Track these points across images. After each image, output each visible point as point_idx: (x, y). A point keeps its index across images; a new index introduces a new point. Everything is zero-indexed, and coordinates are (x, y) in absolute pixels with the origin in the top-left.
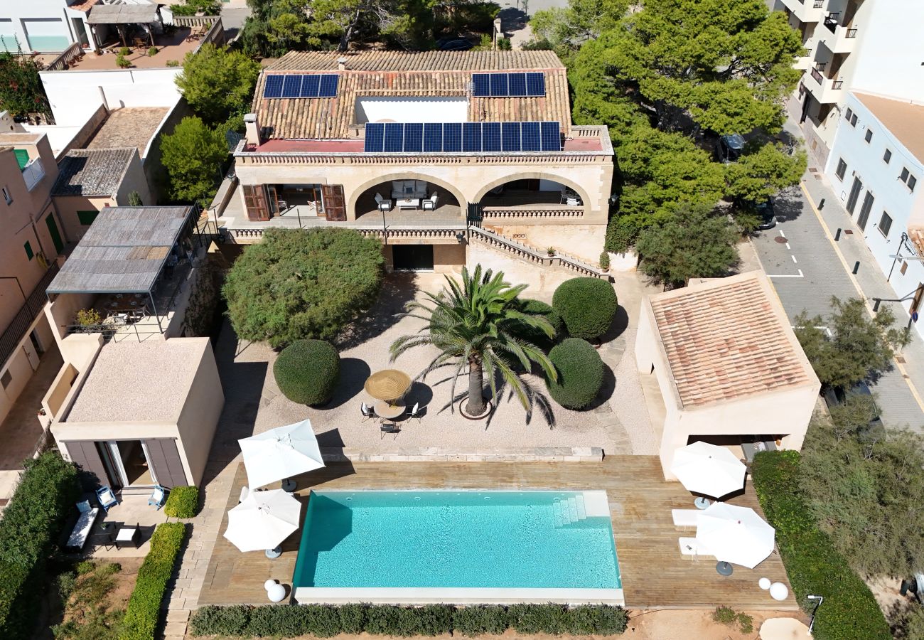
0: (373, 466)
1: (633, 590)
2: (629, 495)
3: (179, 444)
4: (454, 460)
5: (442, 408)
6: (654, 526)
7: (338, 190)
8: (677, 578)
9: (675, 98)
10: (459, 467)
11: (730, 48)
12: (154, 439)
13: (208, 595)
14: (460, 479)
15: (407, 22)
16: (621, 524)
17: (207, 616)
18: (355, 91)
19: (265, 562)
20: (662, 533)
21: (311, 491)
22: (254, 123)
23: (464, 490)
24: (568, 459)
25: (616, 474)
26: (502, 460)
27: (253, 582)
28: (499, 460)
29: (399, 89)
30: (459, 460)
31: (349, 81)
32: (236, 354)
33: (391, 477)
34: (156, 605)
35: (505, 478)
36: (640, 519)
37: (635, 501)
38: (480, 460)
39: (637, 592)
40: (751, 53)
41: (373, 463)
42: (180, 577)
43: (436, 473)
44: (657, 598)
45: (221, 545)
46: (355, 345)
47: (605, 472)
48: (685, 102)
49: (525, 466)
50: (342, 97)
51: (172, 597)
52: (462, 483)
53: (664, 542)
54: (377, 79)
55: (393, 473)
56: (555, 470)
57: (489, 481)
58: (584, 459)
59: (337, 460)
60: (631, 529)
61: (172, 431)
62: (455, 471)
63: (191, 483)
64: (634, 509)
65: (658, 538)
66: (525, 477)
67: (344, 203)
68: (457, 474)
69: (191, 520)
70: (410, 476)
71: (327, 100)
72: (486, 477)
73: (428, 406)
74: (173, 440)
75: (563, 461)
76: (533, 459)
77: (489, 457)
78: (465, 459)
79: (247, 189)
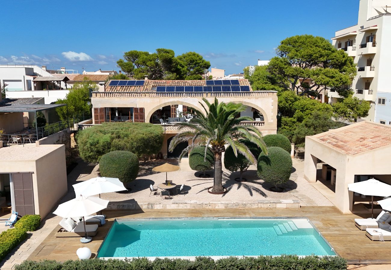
0: (156, 210)
1: (345, 253)
2: (323, 219)
3: (35, 177)
4: (207, 208)
5: (198, 192)
6: (346, 229)
7: (142, 110)
8: (374, 248)
9: (302, 73)
10: (211, 210)
11: (324, 53)
12: (19, 173)
13: (33, 259)
14: (212, 214)
15: (175, 76)
16: (322, 228)
17: (28, 265)
18: (152, 84)
19: (79, 245)
20: (352, 231)
21: (115, 220)
22: (104, 85)
23: (215, 219)
24: (279, 206)
25: (312, 212)
26: (238, 207)
27: (68, 253)
28: (235, 207)
29: (172, 84)
30: (210, 207)
31: (149, 83)
32: (78, 178)
33: (168, 214)
35: (241, 214)
36: (334, 226)
37: (327, 220)
38: (224, 208)
39: (348, 254)
40: (334, 57)
41: (155, 210)
42: (15, 254)
43: (196, 212)
44: (364, 257)
45: (50, 239)
46: (147, 175)
47: (303, 211)
48: (307, 75)
49: (252, 210)
50: (146, 86)
51: (5, 263)
52: (214, 215)
53: (356, 235)
54: (162, 82)
55: (170, 213)
56: (271, 211)
57: (231, 215)
58: (289, 206)
59: (133, 208)
60: (330, 230)
61: (31, 168)
62: (208, 211)
63: (37, 212)
64: (329, 223)
65: (351, 233)
66: (254, 213)
67: (144, 118)
68: (210, 213)
69: (32, 232)
70: (180, 213)
71: (138, 87)
72: (228, 213)
73: (189, 191)
74: (31, 174)
75: (275, 208)
76: (257, 207)
77: (229, 205)
78: (214, 207)
79: (96, 109)
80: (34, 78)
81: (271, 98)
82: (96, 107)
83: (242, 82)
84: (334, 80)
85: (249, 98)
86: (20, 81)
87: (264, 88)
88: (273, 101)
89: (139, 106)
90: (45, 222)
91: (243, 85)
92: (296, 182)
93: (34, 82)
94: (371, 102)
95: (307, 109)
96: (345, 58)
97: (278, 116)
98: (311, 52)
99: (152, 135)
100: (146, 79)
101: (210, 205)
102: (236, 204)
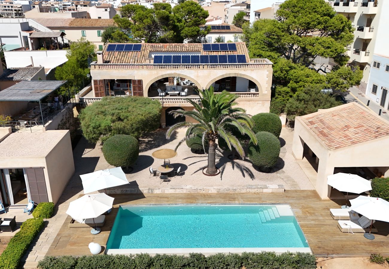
0: (156, 195)
1: (316, 246)
2: (303, 206)
3: (46, 171)
4: (201, 192)
5: (194, 172)
6: (321, 218)
7: (140, 82)
8: (341, 241)
9: (298, 42)
10: (204, 195)
11: (322, 21)
12: (31, 168)
13: (52, 252)
14: (205, 200)
15: (172, 34)
16: (301, 217)
17: (49, 261)
18: (149, 49)
19: (90, 236)
20: (326, 221)
21: (120, 206)
22: (101, 55)
23: (208, 205)
24: (265, 191)
25: (294, 197)
26: (228, 192)
27: (82, 246)
28: (226, 192)
29: (169, 49)
30: (204, 192)
31: (146, 47)
32: (83, 154)
33: (166, 199)
34: (18, 257)
35: (231, 199)
36: (312, 215)
37: (307, 208)
38: (216, 192)
39: (319, 247)
40: (332, 24)
41: (155, 194)
42: (36, 245)
43: (191, 197)
44: (332, 251)
45: (64, 229)
46: (146, 151)
47: (287, 197)
48: (304, 44)
49: (241, 194)
50: (143, 52)
51: (29, 255)
52: (207, 201)
53: (329, 225)
54: (159, 46)
55: (168, 198)
56: (258, 196)
57: (222, 201)
58: (275, 191)
59: (135, 193)
60: (308, 219)
61: (42, 163)
62: (202, 196)
63: (51, 200)
64: (307, 211)
65: (325, 223)
66: (242, 199)
67: (143, 90)
68: (203, 198)
69: (48, 220)
70: (177, 199)
71: (136, 52)
72: (220, 199)
73: (185, 171)
74: (43, 168)
75: (262, 192)
76: (246, 191)
77: (221, 190)
78: (207, 191)
79: (95, 81)
80: (30, 34)
81: (266, 70)
82: (96, 79)
83: (239, 45)
84: (329, 50)
85: (244, 70)
86: (17, 37)
87: (261, 54)
88: (268, 73)
89: (136, 78)
90: (58, 208)
91: (241, 54)
92: (284, 160)
93: (31, 38)
94: (366, 63)
95: (301, 81)
96: (343, 24)
97: (272, 88)
98: (309, 20)
99: (151, 115)
100: (143, 42)
101: (204, 190)
102: (227, 189)
